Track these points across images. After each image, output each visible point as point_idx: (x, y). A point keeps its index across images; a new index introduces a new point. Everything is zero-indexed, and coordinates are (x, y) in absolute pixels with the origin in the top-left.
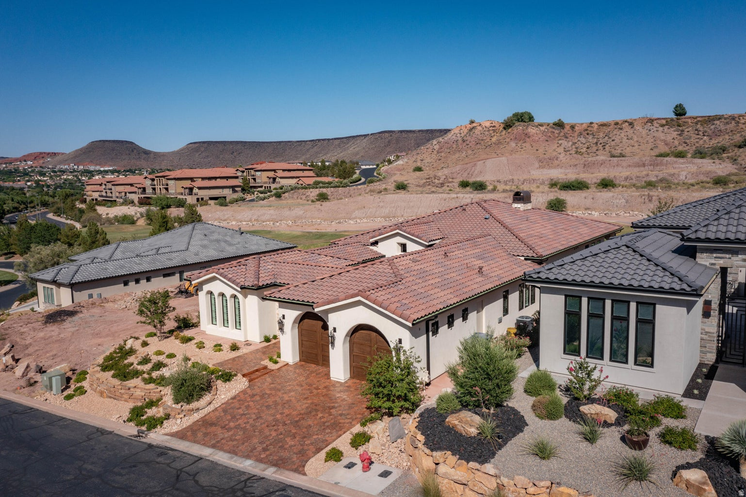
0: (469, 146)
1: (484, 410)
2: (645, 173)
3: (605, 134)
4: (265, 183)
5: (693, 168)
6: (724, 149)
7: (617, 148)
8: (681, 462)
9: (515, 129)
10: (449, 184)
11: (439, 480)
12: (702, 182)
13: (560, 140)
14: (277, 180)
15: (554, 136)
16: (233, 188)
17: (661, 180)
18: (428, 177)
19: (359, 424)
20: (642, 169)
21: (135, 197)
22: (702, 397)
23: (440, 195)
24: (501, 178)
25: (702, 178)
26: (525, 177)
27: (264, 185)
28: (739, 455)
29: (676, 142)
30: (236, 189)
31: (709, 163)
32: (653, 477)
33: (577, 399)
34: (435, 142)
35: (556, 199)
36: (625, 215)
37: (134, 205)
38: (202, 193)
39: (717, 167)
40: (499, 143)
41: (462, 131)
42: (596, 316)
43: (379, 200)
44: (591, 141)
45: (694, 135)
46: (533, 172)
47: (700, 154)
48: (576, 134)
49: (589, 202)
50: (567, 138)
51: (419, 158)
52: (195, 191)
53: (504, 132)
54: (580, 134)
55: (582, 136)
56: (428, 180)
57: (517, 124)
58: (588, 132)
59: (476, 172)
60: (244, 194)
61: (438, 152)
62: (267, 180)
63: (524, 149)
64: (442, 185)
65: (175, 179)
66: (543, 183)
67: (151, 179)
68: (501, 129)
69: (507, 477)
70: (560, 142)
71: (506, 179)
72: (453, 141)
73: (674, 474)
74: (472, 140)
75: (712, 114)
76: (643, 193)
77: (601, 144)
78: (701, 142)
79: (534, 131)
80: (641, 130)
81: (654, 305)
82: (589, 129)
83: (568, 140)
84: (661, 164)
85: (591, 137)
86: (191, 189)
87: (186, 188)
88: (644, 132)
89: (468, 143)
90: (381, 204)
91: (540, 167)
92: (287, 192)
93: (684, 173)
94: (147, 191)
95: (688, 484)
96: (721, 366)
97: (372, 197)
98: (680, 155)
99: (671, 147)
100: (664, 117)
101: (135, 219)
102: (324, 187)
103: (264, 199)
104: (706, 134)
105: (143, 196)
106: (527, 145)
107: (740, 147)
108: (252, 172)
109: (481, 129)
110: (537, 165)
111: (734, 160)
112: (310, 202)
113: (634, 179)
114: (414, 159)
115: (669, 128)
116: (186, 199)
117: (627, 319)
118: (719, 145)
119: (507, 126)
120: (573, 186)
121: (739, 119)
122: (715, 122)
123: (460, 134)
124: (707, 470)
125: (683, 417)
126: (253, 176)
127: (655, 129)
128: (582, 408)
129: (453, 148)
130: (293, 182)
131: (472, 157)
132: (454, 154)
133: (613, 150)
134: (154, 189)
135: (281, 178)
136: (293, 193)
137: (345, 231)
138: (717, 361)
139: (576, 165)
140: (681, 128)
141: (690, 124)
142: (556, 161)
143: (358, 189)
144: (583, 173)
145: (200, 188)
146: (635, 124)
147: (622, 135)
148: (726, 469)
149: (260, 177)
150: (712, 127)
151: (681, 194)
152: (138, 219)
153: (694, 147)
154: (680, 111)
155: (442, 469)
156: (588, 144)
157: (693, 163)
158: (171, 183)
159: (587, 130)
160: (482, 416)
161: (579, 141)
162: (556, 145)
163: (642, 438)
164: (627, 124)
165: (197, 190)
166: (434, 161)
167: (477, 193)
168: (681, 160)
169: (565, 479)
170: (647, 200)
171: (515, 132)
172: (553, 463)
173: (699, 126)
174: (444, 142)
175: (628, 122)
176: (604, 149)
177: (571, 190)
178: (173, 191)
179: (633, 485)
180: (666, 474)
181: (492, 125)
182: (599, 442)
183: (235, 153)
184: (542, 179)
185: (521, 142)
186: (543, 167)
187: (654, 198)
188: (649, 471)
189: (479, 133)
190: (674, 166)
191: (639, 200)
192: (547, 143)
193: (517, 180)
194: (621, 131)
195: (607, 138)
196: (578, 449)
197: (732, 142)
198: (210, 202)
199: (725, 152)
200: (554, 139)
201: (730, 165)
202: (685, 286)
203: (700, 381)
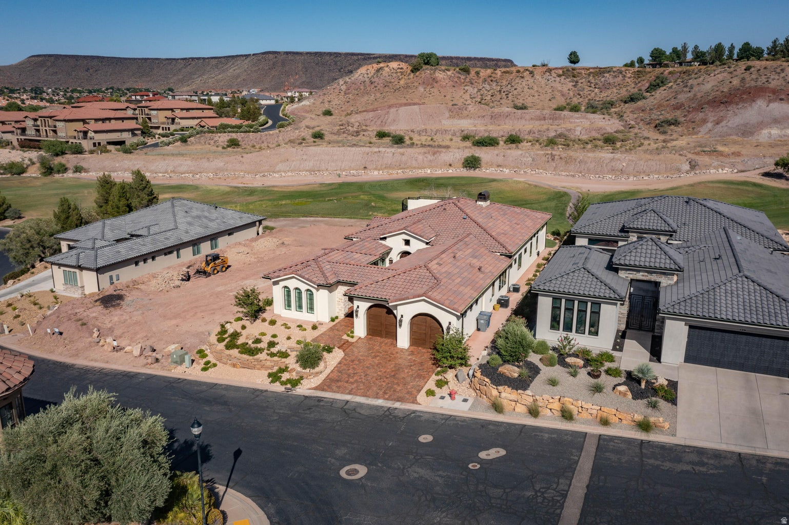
0: (377, 88)
1: (516, 363)
2: (545, 127)
3: (508, 82)
4: (163, 123)
5: (586, 123)
6: (612, 104)
7: (519, 97)
8: (616, 383)
9: (423, 73)
10: (364, 133)
11: (502, 400)
12: (594, 139)
13: (466, 86)
14: (176, 121)
15: (460, 82)
16: (132, 131)
17: (560, 136)
18: (340, 123)
19: (434, 375)
20: (543, 122)
21: (13, 138)
22: (621, 350)
23: (363, 149)
24: (413, 128)
25: (595, 134)
26: (438, 127)
27: (162, 126)
28: (641, 378)
29: (571, 93)
30: (136, 132)
31: (600, 119)
32: (605, 390)
33: (561, 354)
34: (341, 82)
35: (472, 156)
36: (532, 172)
37: (14, 148)
38: (99, 137)
39: (607, 123)
40: (407, 87)
41: (369, 72)
42: (569, 310)
43: (302, 153)
44: (495, 88)
45: (587, 87)
46: (444, 122)
47: (592, 108)
48: (481, 80)
49: (500, 160)
50: (472, 84)
51: (326, 100)
52: (91, 134)
53: (412, 75)
54: (485, 80)
55: (486, 83)
56: (342, 127)
57: (425, 67)
58: (492, 78)
59: (389, 120)
60: (144, 138)
61: (345, 94)
62: (165, 120)
63: (433, 94)
64: (357, 133)
65: (65, 121)
66: (454, 134)
67: (33, 119)
68: (409, 71)
69: (539, 396)
70: (466, 88)
71: (418, 129)
72: (360, 82)
73: (614, 389)
74: (380, 82)
75: (602, 65)
76: (547, 152)
77: (504, 92)
78: (593, 94)
79: (441, 76)
80: (540, 79)
81: (600, 304)
82: (493, 75)
83: (473, 86)
84: (559, 118)
85: (494, 84)
86: (85, 133)
87: (81, 132)
88: (543, 82)
89: (376, 85)
90: (305, 157)
91: (451, 117)
92: (193, 136)
93: (579, 129)
94: (28, 132)
95: (620, 392)
96: (628, 331)
97: (294, 150)
98: (575, 109)
99: (567, 99)
100: (560, 66)
101: (25, 166)
102: (233, 132)
103: (168, 144)
104: (597, 86)
105: (23, 137)
106: (435, 90)
107: (626, 102)
108: (147, 111)
109: (389, 70)
110: (447, 115)
111: (620, 116)
112: (220, 148)
113: (537, 134)
114: (321, 101)
115: (565, 79)
116: (80, 143)
117: (586, 311)
118: (608, 99)
119: (415, 69)
120: (485, 143)
121: (626, 73)
122: (605, 75)
123: (368, 74)
124: (627, 386)
125: (614, 361)
126: (148, 115)
127: (553, 79)
128: (566, 360)
129: (361, 89)
130: (193, 123)
131: (381, 101)
132: (363, 96)
133: (515, 99)
134: (38, 131)
135: (181, 118)
136: (199, 137)
137: (274, 186)
138: (626, 328)
139: (484, 117)
140: (575, 79)
141: (584, 75)
142: (465, 111)
143: (270, 135)
144: (490, 125)
145: (96, 132)
146: (535, 73)
147: (524, 84)
148: (636, 385)
149: (157, 117)
150: (603, 79)
151: (578, 154)
152: (28, 166)
153: (587, 99)
154: (574, 58)
155: (503, 395)
156: (492, 91)
157: (587, 119)
158: (58, 124)
159: (491, 76)
160: (518, 367)
161: (483, 87)
162: (463, 91)
163: (599, 373)
164: (528, 72)
165: (93, 134)
166: (343, 103)
167: (398, 147)
168: (576, 115)
169: (566, 395)
170: (550, 159)
171: (423, 75)
172: (558, 388)
173: (591, 78)
174: (351, 82)
175: (529, 71)
176: (508, 97)
177: (483, 145)
178: (64, 135)
179: (597, 395)
180: (610, 388)
181: (400, 67)
182: (578, 376)
183: (91, 71)
184: (454, 130)
185: (429, 87)
186: (454, 117)
187: (556, 157)
188: (603, 388)
189: (387, 75)
190: (571, 120)
191: (544, 159)
192: (454, 89)
193: (429, 130)
194: (522, 80)
195: (509, 86)
196: (568, 380)
197: (619, 96)
198: (109, 147)
199: (613, 106)
200: (460, 85)
201: (617, 121)
202: (616, 296)
203: (618, 340)
